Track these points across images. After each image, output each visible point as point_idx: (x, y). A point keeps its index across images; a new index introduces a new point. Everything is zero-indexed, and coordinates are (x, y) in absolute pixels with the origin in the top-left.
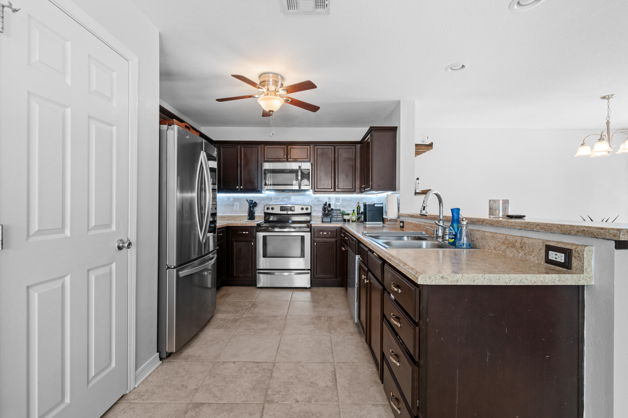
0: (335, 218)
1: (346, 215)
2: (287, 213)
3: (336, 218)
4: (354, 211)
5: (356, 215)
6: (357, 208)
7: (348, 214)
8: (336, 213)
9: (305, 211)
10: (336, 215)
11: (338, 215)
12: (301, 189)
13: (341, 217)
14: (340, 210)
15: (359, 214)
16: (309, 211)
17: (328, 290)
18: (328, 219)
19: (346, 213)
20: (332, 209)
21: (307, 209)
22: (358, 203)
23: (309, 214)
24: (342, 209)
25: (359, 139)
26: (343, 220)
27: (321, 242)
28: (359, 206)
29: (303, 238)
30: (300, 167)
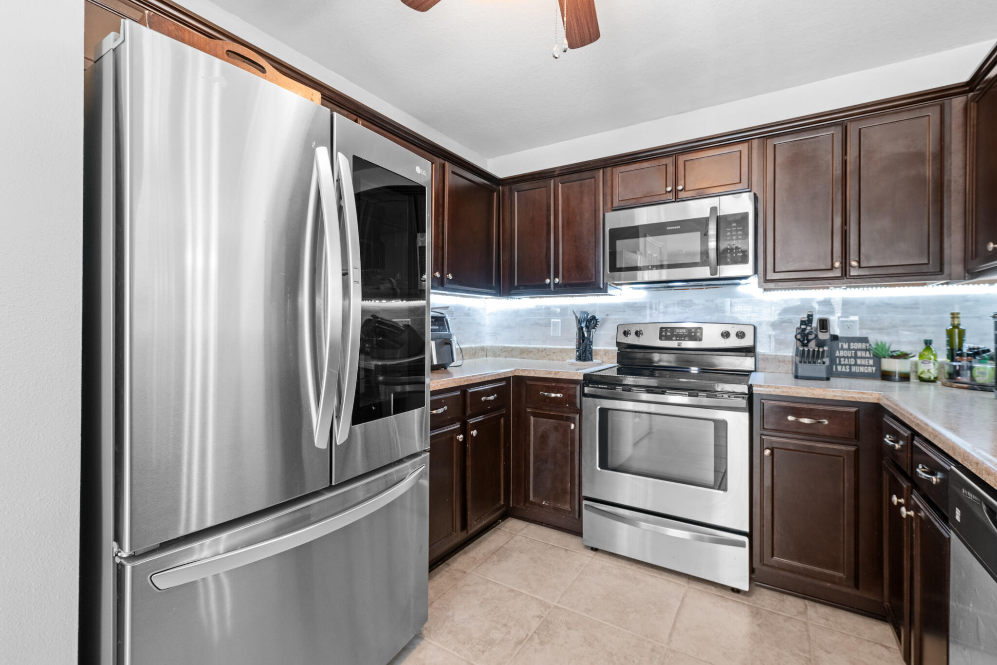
0: (845, 365)
1: (892, 357)
2: (679, 345)
3: (850, 366)
4: (928, 343)
5: (943, 358)
6: (950, 334)
7: (904, 356)
8: (849, 349)
9: (733, 342)
10: (848, 357)
11: (856, 357)
12: (717, 276)
13: (871, 362)
14: (865, 340)
15: (961, 355)
16: (747, 342)
17: (818, 613)
18: (819, 369)
19: (892, 349)
20: (835, 338)
21: (741, 335)
22: (954, 316)
23: (749, 351)
24: (875, 338)
25: (965, 76)
26: (879, 374)
27: (791, 447)
28: (955, 326)
29: (721, 427)
30: (714, 210)
